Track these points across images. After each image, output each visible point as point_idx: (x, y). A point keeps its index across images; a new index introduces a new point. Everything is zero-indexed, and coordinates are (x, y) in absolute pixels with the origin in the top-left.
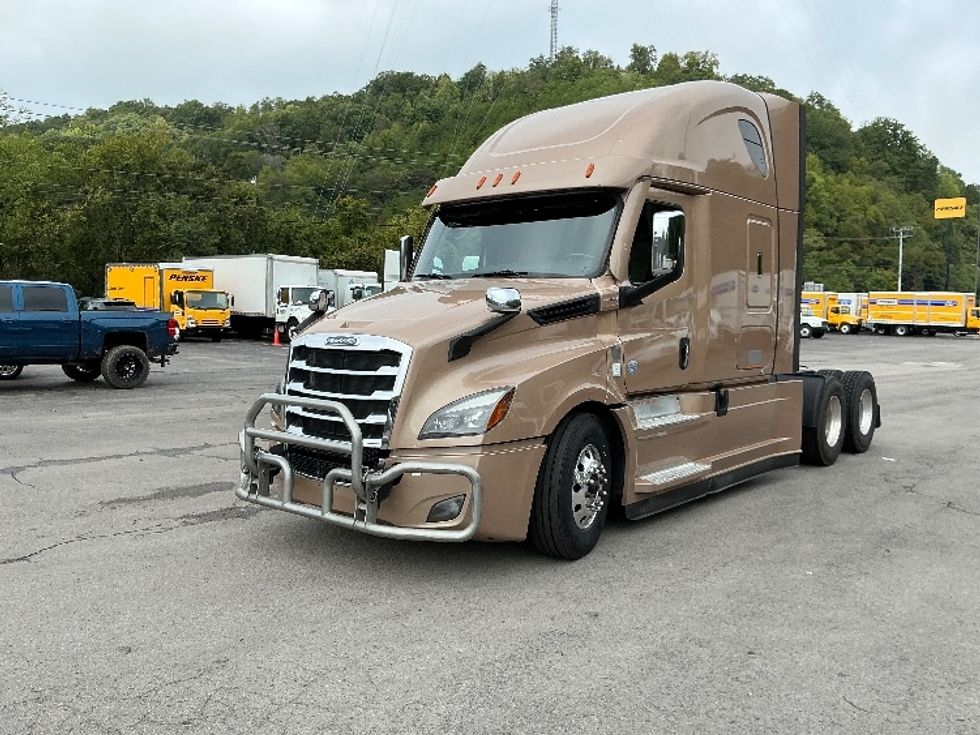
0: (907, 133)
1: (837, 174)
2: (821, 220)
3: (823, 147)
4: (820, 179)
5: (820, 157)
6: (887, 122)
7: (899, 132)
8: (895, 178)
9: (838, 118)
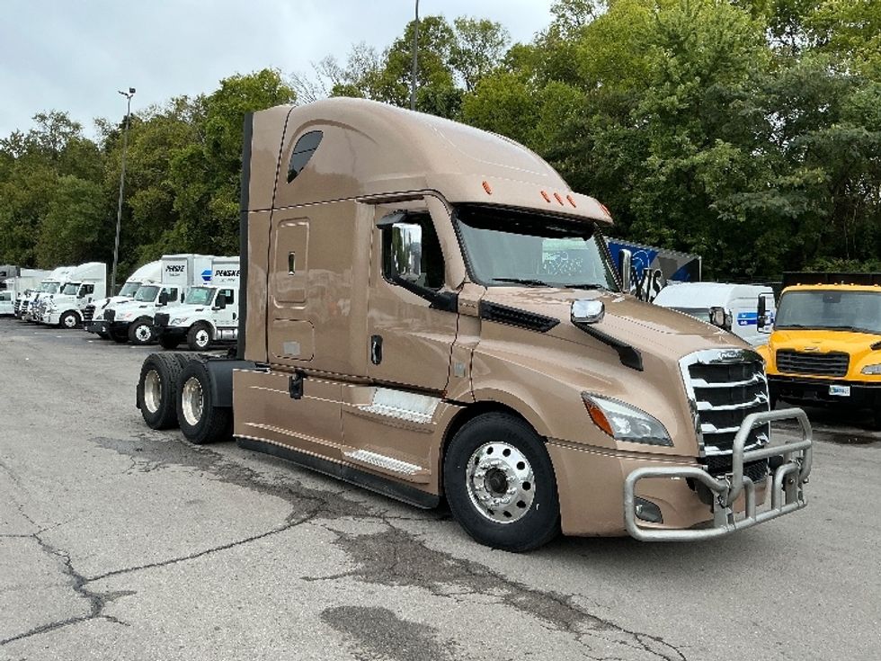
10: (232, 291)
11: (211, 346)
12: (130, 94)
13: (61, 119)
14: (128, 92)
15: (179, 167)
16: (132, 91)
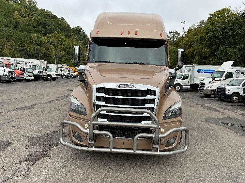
0: (84, 31)
1: (68, 38)
2: (65, 49)
3: (65, 31)
4: (64, 39)
5: (64, 34)
6: (79, 27)
7: (81, 30)
8: (81, 41)
9: (68, 24)
10: (188, 75)
11: (181, 90)
12: (184, 23)
13: (176, 32)
14: (184, 22)
15: (198, 41)
16: (185, 22)
